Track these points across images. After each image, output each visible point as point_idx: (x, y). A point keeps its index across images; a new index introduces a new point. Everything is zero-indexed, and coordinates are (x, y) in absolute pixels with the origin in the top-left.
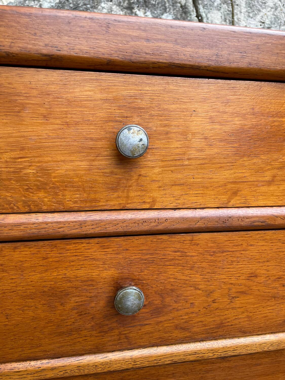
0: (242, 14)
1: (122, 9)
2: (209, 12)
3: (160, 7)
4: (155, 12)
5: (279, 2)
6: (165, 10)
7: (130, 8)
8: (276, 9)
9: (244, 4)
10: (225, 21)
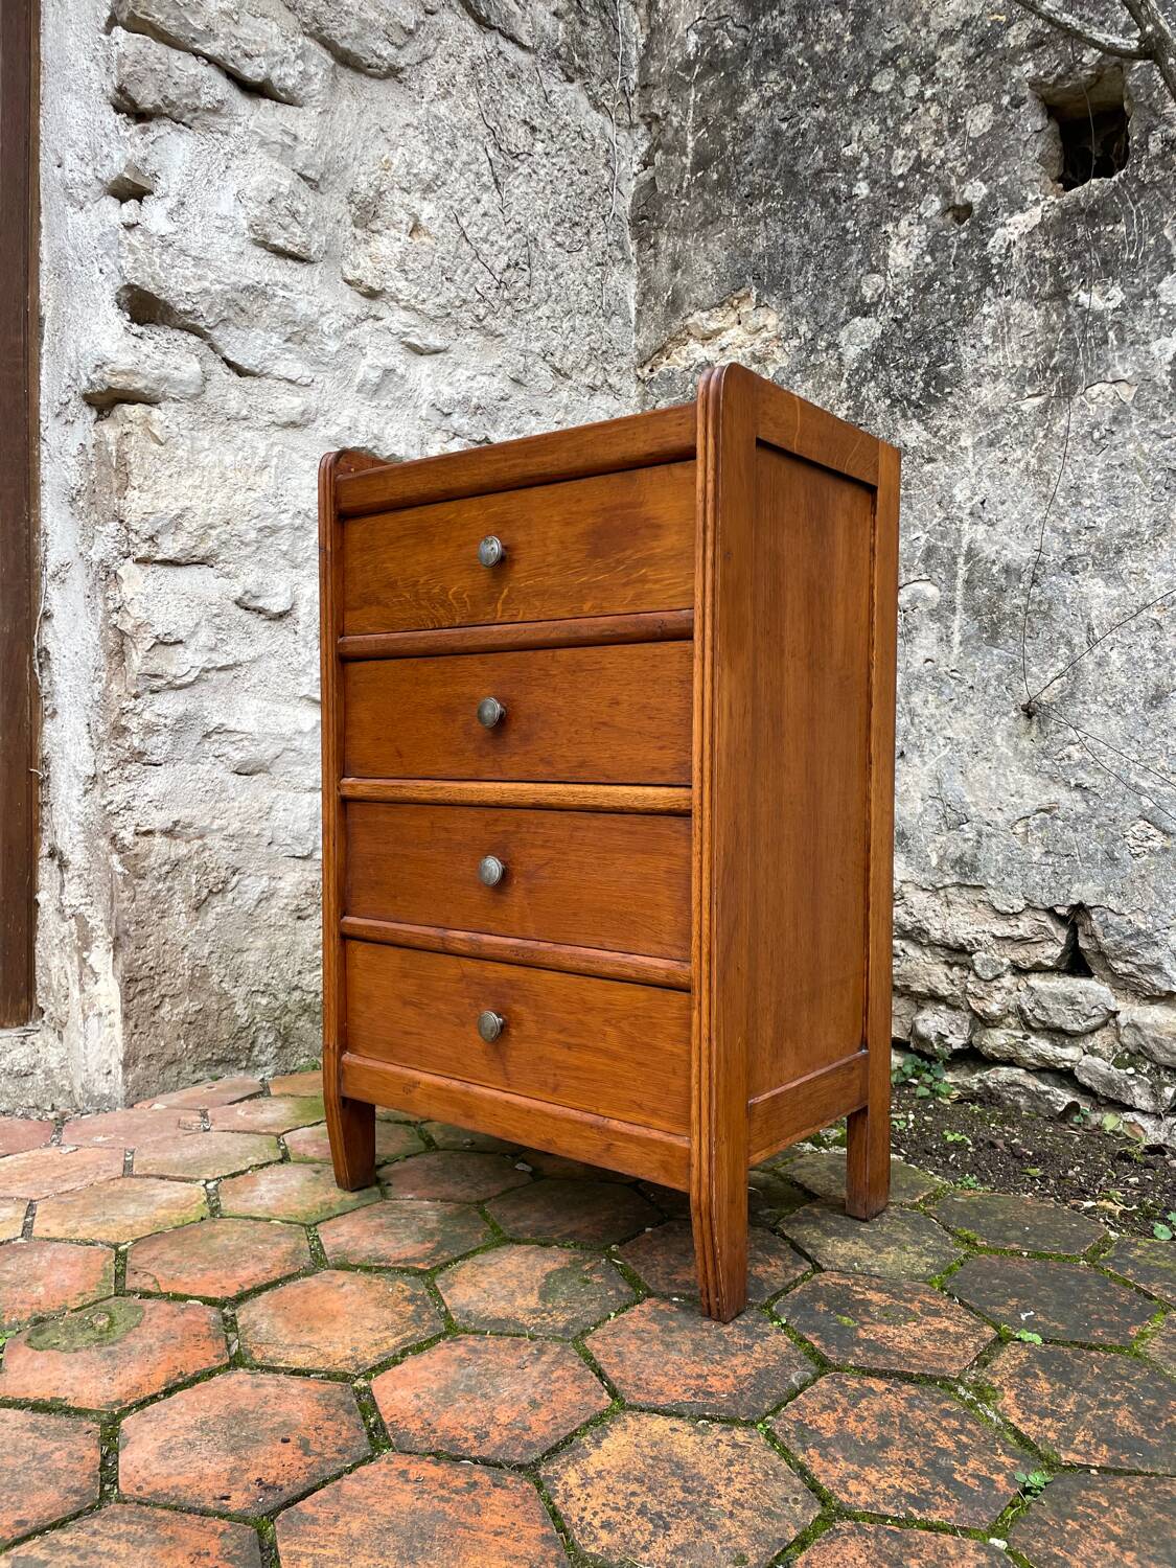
1: (1036, 305)
3: (1152, 263)
4: (1136, 281)
7: (1061, 294)
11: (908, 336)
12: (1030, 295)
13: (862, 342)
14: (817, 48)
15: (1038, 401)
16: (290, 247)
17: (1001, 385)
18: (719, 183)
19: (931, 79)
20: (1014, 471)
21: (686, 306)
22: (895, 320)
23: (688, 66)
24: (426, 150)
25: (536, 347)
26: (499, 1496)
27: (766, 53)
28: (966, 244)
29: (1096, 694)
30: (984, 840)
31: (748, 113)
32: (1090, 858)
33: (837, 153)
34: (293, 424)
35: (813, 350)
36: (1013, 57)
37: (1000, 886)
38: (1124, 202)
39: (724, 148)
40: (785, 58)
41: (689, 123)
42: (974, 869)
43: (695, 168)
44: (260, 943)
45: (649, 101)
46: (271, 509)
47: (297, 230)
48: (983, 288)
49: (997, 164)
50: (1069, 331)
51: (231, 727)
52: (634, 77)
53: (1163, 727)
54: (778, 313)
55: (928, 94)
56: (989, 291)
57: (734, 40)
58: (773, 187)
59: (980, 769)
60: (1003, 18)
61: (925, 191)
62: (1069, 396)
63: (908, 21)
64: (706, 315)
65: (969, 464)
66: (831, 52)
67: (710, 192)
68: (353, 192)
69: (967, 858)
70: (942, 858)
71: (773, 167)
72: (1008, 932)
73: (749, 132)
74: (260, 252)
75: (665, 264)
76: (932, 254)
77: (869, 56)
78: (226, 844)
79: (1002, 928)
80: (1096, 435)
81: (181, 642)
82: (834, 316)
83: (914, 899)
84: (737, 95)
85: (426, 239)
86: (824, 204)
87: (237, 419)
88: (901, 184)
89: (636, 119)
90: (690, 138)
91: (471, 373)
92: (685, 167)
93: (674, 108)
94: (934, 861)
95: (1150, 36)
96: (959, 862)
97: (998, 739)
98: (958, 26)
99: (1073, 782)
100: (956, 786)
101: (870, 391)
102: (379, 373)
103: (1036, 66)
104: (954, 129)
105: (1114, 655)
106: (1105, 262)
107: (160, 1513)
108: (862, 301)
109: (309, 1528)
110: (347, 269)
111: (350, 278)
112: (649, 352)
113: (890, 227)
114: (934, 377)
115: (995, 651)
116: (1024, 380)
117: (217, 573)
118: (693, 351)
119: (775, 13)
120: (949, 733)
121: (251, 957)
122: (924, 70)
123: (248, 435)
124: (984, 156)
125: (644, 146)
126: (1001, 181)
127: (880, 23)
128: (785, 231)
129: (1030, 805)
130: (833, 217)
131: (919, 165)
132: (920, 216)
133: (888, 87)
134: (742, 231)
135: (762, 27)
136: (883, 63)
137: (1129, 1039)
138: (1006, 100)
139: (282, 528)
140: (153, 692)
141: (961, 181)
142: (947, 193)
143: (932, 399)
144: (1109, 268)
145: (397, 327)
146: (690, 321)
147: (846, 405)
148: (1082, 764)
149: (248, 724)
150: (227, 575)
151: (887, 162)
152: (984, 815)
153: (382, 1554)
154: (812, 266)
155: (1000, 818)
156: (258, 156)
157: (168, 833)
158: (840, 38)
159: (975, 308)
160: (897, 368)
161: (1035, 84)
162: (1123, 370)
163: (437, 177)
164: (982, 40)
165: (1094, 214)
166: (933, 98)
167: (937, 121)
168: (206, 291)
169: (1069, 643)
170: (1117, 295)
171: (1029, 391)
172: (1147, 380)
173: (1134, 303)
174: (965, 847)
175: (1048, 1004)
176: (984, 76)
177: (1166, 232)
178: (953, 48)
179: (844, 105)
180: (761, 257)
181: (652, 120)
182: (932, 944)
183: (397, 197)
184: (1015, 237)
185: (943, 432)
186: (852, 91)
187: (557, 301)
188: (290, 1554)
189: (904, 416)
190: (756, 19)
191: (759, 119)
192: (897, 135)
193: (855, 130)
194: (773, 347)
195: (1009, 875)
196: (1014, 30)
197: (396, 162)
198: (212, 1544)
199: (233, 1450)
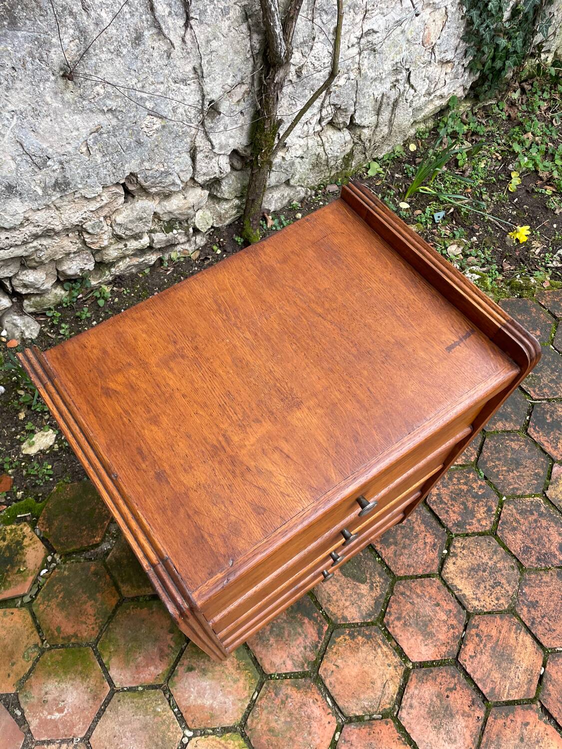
26: (482, 627)
29: (101, 47)
30: (66, 166)
32: (128, 148)
37: (86, 185)
42: (68, 184)
53: (146, 56)
59: (44, 124)
69: (60, 181)
70: (44, 189)
72: (98, 205)
79: (93, 206)
83: (36, 218)
94: (40, 192)
96: (56, 185)
97: (48, 99)
99: (106, 110)
100: (32, 142)
105: (103, 14)
107: (484, 740)
109: (497, 690)
115: (19, 34)
120: (10, 107)
129: (84, 132)
137: (166, 218)
148: (107, 96)
152: (59, 151)
153: (510, 669)
155: (70, 148)
169: (71, 13)
174: (56, 174)
175: (130, 226)
182: (57, 234)
188: (507, 697)
195: (89, 177)
198: (500, 722)
199: (452, 716)
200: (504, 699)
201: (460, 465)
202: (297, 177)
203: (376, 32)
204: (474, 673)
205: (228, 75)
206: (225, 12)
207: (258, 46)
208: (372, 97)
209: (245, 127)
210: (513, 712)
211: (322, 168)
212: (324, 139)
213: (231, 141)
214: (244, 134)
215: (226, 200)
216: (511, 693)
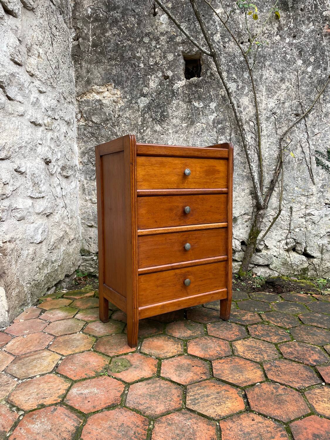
0: (264, 96)
1: (185, 103)
2: (240, 98)
3: (209, 99)
4: (205, 102)
5: (290, 85)
6: (212, 101)
7: (190, 102)
8: (288, 90)
9: (265, 89)
10: (252, 102)
11: (156, 104)
12: (183, 101)
13: (144, 103)
14: (128, 25)
15: (186, 124)
16: (18, 62)
17: (178, 120)
18: (101, 53)
19: (158, 43)
20: (181, 139)
21: (92, 83)
22: (152, 100)
23: (89, 17)
24: (40, 33)
25: (61, 91)
27: (113, 22)
28: (168, 85)
31: (108, 36)
33: (135, 54)
34: (22, 115)
35: (131, 103)
36: (178, 44)
38: (203, 84)
39: (102, 43)
40: (118, 25)
41: (90, 33)
43: (93, 46)
44: (27, 269)
45: (76, 23)
46: (21, 141)
47: (20, 56)
48: (173, 97)
49: (175, 68)
50: (192, 110)
51: (17, 208)
52: (71, 14)
54: (120, 91)
55: (158, 47)
56: (174, 98)
57: (103, 15)
58: (117, 58)
60: (175, 34)
61: (158, 70)
62: (193, 125)
63: (152, 26)
64: (98, 87)
65: (171, 137)
66: (132, 28)
67: (98, 54)
68: (27, 45)
71: (117, 53)
73: (109, 41)
74: (12, 63)
75: (84, 71)
76: (160, 86)
77: (142, 32)
78: (20, 242)
80: (199, 134)
81: (7, 184)
82: (136, 96)
84: (105, 31)
85: (40, 59)
86: (132, 67)
87: (11, 114)
88: (152, 67)
89: (72, 27)
90: (90, 37)
91: (50, 99)
92: (89, 45)
93: (85, 28)
95: (213, 52)
98: (165, 32)
101: (147, 116)
102: (36, 99)
103: (183, 48)
104: (165, 57)
106: (199, 97)
107: (196, 384)
108: (143, 93)
109: (222, 375)
110: (27, 67)
111: (28, 70)
112: (80, 93)
113: (149, 77)
114: (162, 115)
116: (183, 119)
117: (11, 161)
118: (95, 96)
119: (115, 12)
121: (26, 274)
122: (157, 40)
123: (14, 119)
124: (172, 65)
125: (74, 35)
126: (176, 73)
127: (145, 25)
128: (121, 70)
130: (134, 70)
131: (156, 64)
132: (157, 76)
133: (147, 42)
134: (108, 67)
135: (111, 14)
136: (146, 35)
138: (176, 54)
139: (23, 147)
140: (2, 199)
141: (166, 70)
142: (163, 72)
143: (162, 120)
144: (199, 99)
145: (37, 85)
146: (93, 87)
147: (141, 118)
149: (20, 206)
150: (13, 162)
151: (148, 60)
154: (129, 82)
156: (10, 33)
157: (10, 241)
158: (134, 25)
159: (171, 101)
160: (153, 111)
161: (183, 52)
162: (203, 121)
163: (43, 41)
164: (170, 38)
165: (196, 85)
166: (159, 48)
167: (160, 54)
168: (5, 75)
170: (202, 105)
171: (184, 122)
172: (208, 124)
173: (205, 107)
176: (171, 47)
177: (211, 93)
178: (163, 37)
179: (136, 42)
180: (115, 76)
181: (77, 28)
183: (35, 46)
184: (179, 86)
185: (165, 128)
186: (138, 40)
187: (63, 78)
189: (156, 123)
190: (109, 11)
191: (112, 39)
192: (150, 55)
193: (139, 50)
194: (119, 99)
196: (178, 38)
197: (35, 36)
198: (212, 384)
199: (188, 371)
200: (223, 379)
201: (278, 326)
202: (274, 265)
203: (314, 215)
204: (216, 366)
205: (242, 210)
206: (243, 190)
207: (255, 204)
208: (316, 243)
209: (248, 232)
210: (224, 385)
211: (289, 267)
212: (290, 255)
213: (241, 235)
214: (247, 234)
215: (236, 261)
216: (230, 379)
